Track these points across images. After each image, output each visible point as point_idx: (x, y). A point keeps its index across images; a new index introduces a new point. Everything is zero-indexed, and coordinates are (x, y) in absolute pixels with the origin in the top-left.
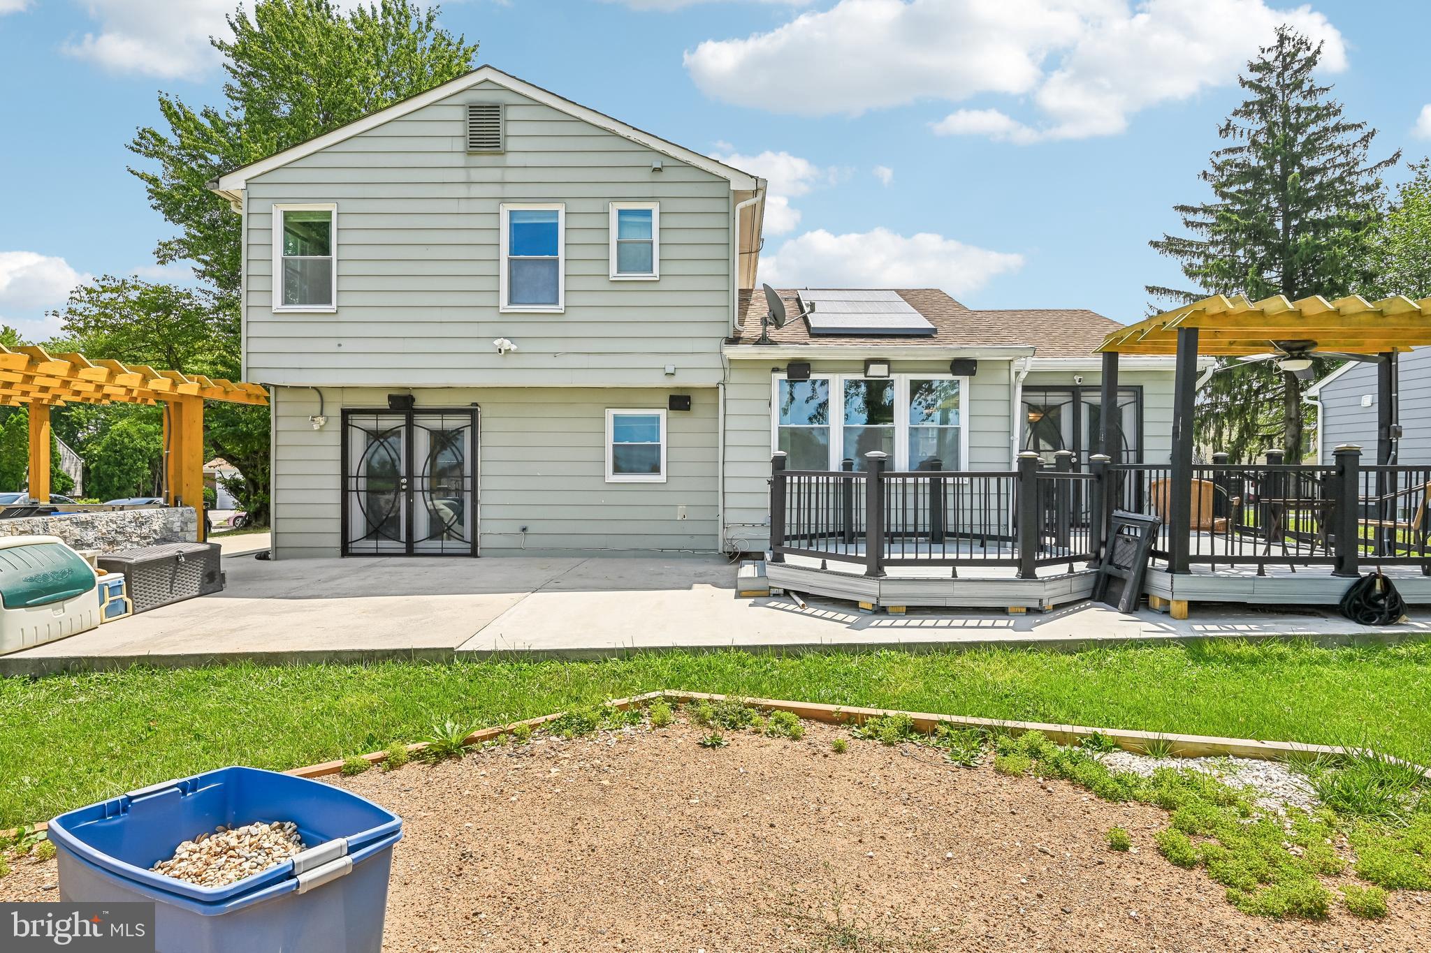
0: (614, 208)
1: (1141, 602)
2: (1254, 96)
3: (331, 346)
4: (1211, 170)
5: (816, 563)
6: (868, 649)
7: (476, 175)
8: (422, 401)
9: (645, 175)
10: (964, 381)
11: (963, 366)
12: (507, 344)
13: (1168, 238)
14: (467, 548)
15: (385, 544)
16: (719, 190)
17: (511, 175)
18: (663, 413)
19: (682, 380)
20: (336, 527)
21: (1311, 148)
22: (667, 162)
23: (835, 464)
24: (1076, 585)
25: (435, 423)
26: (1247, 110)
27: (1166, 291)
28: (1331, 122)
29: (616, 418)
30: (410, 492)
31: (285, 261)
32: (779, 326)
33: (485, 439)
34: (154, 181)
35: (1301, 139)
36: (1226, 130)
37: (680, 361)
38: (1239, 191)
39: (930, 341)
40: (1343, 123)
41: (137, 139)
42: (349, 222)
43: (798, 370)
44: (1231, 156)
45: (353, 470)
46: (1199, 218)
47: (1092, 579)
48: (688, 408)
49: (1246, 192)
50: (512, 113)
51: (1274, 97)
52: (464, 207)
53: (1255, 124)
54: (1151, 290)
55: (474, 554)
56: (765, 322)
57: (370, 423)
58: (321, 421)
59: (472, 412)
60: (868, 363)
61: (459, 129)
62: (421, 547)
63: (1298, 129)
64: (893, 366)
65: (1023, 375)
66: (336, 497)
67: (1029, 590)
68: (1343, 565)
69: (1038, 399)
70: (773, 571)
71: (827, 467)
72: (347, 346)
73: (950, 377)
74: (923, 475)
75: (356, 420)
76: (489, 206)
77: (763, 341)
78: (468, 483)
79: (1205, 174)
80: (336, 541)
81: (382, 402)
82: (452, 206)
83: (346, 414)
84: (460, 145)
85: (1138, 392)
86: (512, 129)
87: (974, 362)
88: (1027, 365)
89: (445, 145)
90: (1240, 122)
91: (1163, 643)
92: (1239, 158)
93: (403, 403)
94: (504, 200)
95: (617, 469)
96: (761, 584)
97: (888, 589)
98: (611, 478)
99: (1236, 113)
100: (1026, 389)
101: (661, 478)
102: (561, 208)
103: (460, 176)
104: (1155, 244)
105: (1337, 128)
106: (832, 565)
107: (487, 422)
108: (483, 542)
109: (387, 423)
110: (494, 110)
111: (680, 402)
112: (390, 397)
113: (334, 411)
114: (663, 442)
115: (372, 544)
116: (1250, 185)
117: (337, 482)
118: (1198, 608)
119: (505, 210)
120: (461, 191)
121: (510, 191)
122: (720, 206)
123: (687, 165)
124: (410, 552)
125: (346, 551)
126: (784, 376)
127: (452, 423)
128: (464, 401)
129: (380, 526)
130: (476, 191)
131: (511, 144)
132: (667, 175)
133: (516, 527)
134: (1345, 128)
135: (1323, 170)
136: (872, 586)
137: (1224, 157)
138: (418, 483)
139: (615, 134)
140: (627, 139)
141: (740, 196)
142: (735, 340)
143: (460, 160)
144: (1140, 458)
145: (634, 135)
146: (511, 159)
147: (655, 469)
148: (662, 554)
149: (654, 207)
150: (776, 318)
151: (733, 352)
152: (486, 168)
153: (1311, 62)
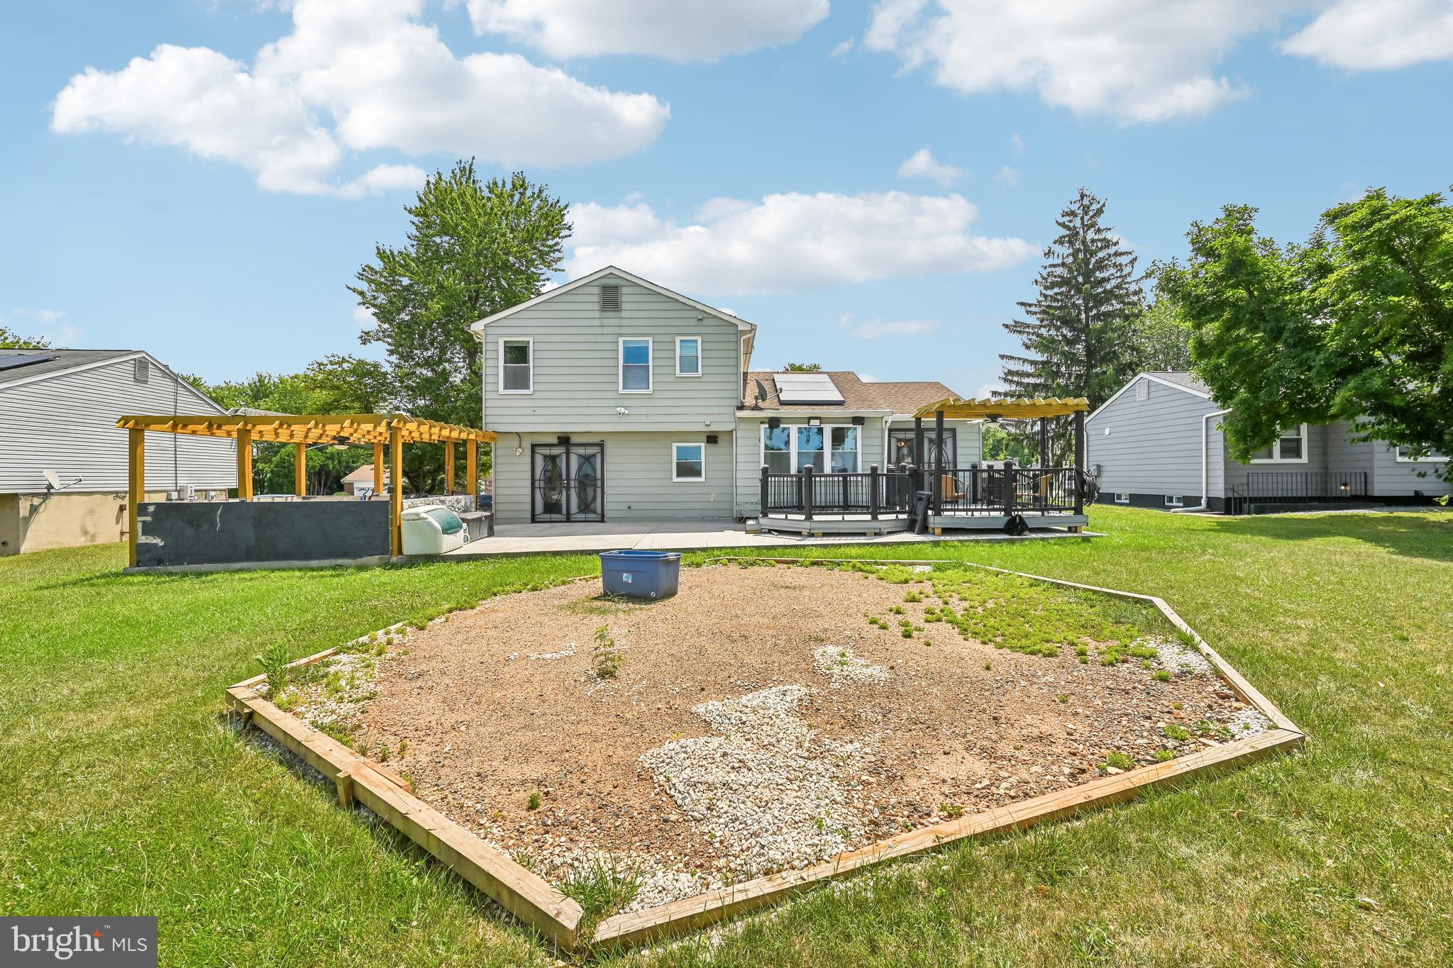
0: (678, 339)
1: (925, 530)
2: (1065, 232)
3: (530, 411)
4: (1040, 279)
5: (783, 516)
6: (804, 546)
7: (606, 322)
8: (574, 440)
9: (694, 322)
10: (859, 428)
11: (858, 420)
12: (623, 410)
13: (1016, 322)
14: (598, 517)
15: (555, 516)
16: (732, 330)
17: (624, 322)
18: (703, 445)
19: (714, 428)
20: (529, 507)
21: (1100, 265)
22: (705, 316)
23: (793, 470)
24: (898, 524)
25: (581, 451)
26: (1060, 241)
27: (1012, 358)
28: (1112, 250)
29: (678, 448)
30: (568, 488)
31: (505, 367)
32: (764, 400)
33: (608, 459)
34: (362, 293)
35: (1093, 260)
36: (1049, 253)
37: (713, 418)
38: (1056, 294)
39: (841, 407)
40: (1120, 251)
41: (361, 271)
42: (538, 347)
43: (774, 423)
44: (1053, 269)
45: (538, 476)
46: (1033, 309)
47: (907, 522)
48: (716, 442)
49: (1061, 294)
50: (624, 290)
51: (1078, 233)
52: (599, 339)
53: (1065, 250)
54: (1002, 357)
55: (602, 521)
56: (756, 398)
57: (546, 451)
58: (520, 450)
59: (601, 445)
60: (810, 419)
61: (596, 298)
62: (573, 517)
63: (1093, 253)
64: (823, 420)
65: (888, 425)
66: (529, 492)
67: (875, 524)
68: (1007, 511)
69: (897, 434)
70: (762, 521)
71: (789, 471)
72: (538, 411)
73: (851, 426)
74: (838, 476)
75: (538, 450)
76: (613, 338)
77: (756, 408)
78: (599, 483)
79: (1036, 281)
80: (529, 515)
81: (554, 440)
82: (593, 338)
83: (534, 446)
84: (597, 307)
85: (954, 431)
86: (624, 298)
87: (863, 418)
88: (892, 417)
89: (589, 306)
90: (1058, 249)
91: (924, 543)
92: (1057, 271)
93: (564, 440)
94: (621, 335)
95: (679, 475)
96: (757, 527)
97: (814, 525)
98: (676, 479)
99: (1055, 243)
100: (890, 430)
101: (702, 479)
102: (650, 340)
103: (598, 322)
104: (1006, 326)
105: (1116, 254)
106: (790, 517)
107: (608, 451)
108: (607, 514)
109: (555, 451)
110: (615, 288)
111: (712, 439)
112: (559, 438)
113: (527, 445)
114: (703, 460)
115: (548, 516)
116: (1064, 289)
117: (529, 483)
118: (946, 531)
119: (621, 340)
120: (598, 330)
121: (624, 330)
122: (733, 338)
123: (716, 317)
124: (568, 520)
125: (533, 520)
126: (767, 426)
127: (590, 451)
128: (596, 440)
129: (552, 507)
130: (606, 330)
131: (625, 306)
132: (706, 322)
133: (625, 506)
134: (1122, 254)
135: (1107, 280)
136: (807, 524)
137: (1049, 270)
138: (572, 483)
139: (677, 301)
140: (685, 304)
141: (743, 333)
142: (741, 407)
143: (597, 314)
144: (955, 466)
145: (688, 302)
146: (624, 314)
147: (698, 474)
148: (703, 519)
149: (699, 339)
150: (762, 395)
151: (740, 414)
152: (611, 319)
153: (1100, 211)
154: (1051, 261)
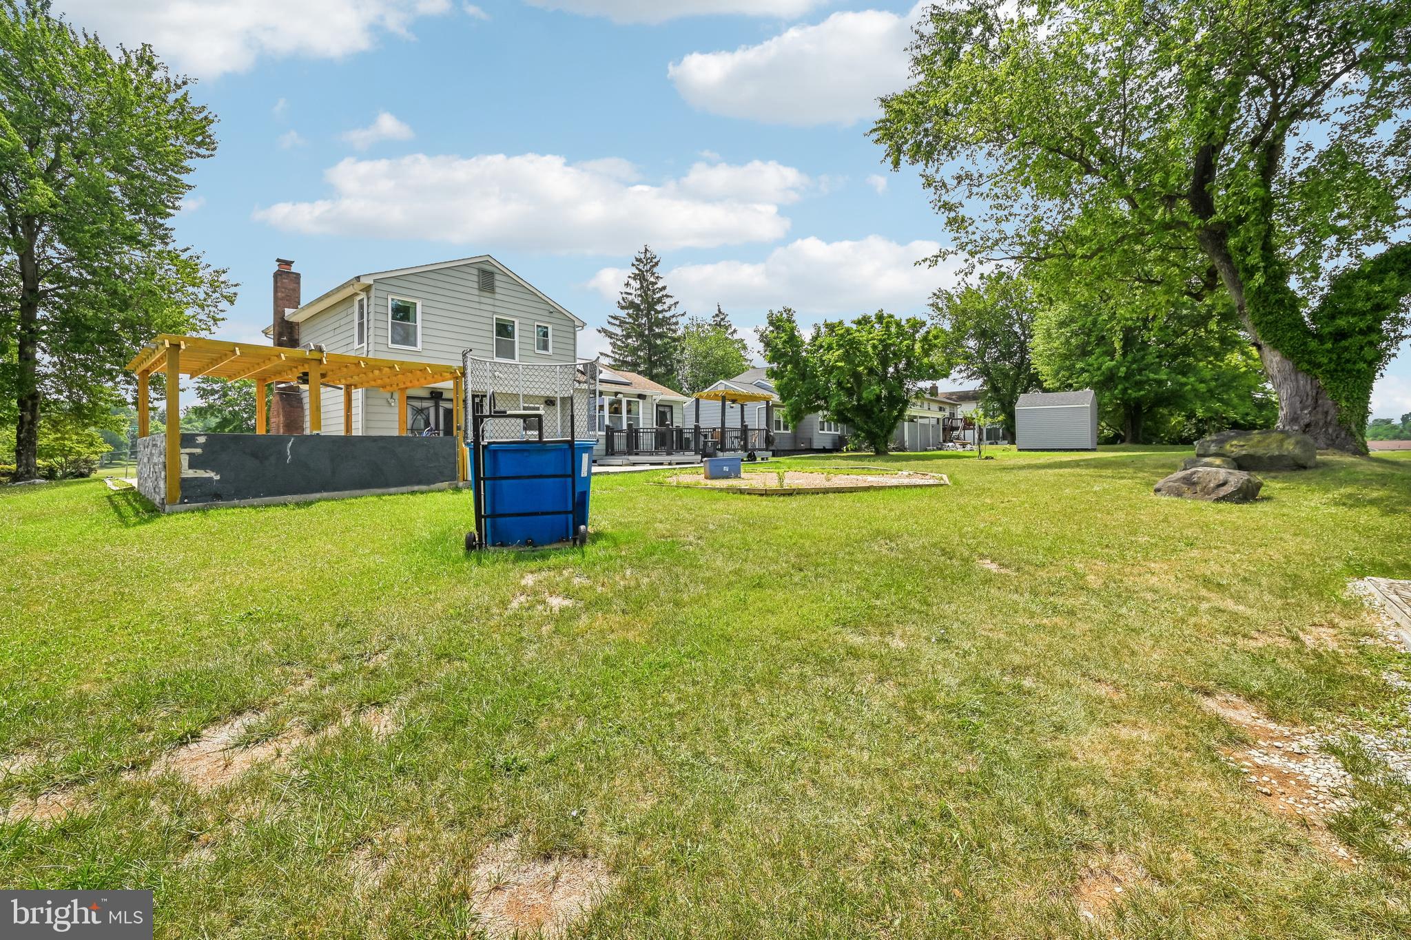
0: (536, 324)
2: (637, 272)
4: (620, 300)
7: (483, 300)
8: (444, 396)
9: (546, 313)
10: (641, 401)
11: (642, 397)
12: (499, 374)
13: (604, 329)
16: (571, 324)
17: (497, 303)
21: (658, 302)
22: (554, 310)
25: (449, 405)
26: (634, 277)
28: (664, 293)
31: (393, 323)
36: (627, 285)
38: (630, 313)
39: (629, 387)
40: (668, 294)
42: (425, 310)
44: (628, 296)
45: (409, 426)
46: (616, 321)
48: (553, 405)
49: (634, 314)
50: (497, 277)
51: (644, 275)
52: (478, 313)
53: (637, 285)
57: (418, 403)
58: (392, 401)
60: (616, 393)
61: (475, 278)
64: (623, 395)
65: (657, 401)
69: (661, 409)
73: (637, 400)
75: (410, 402)
76: (489, 315)
79: (618, 302)
81: (428, 394)
82: (473, 312)
83: (409, 399)
84: (476, 285)
86: (497, 284)
87: (645, 396)
88: (658, 398)
89: (470, 284)
90: (632, 282)
92: (630, 298)
93: (436, 395)
94: (495, 313)
99: (631, 278)
100: (657, 406)
102: (515, 320)
103: (476, 299)
104: (599, 331)
109: (426, 404)
110: (490, 274)
111: (551, 402)
112: (433, 393)
119: (493, 317)
120: (477, 306)
121: (497, 310)
122: (572, 330)
123: (560, 312)
130: (483, 307)
131: (497, 290)
132: (554, 315)
137: (625, 296)
139: (536, 295)
140: (541, 298)
142: (577, 381)
143: (476, 292)
145: (543, 297)
146: (497, 296)
149: (549, 326)
151: (579, 386)
152: (486, 299)
153: (657, 264)
154: (628, 290)
